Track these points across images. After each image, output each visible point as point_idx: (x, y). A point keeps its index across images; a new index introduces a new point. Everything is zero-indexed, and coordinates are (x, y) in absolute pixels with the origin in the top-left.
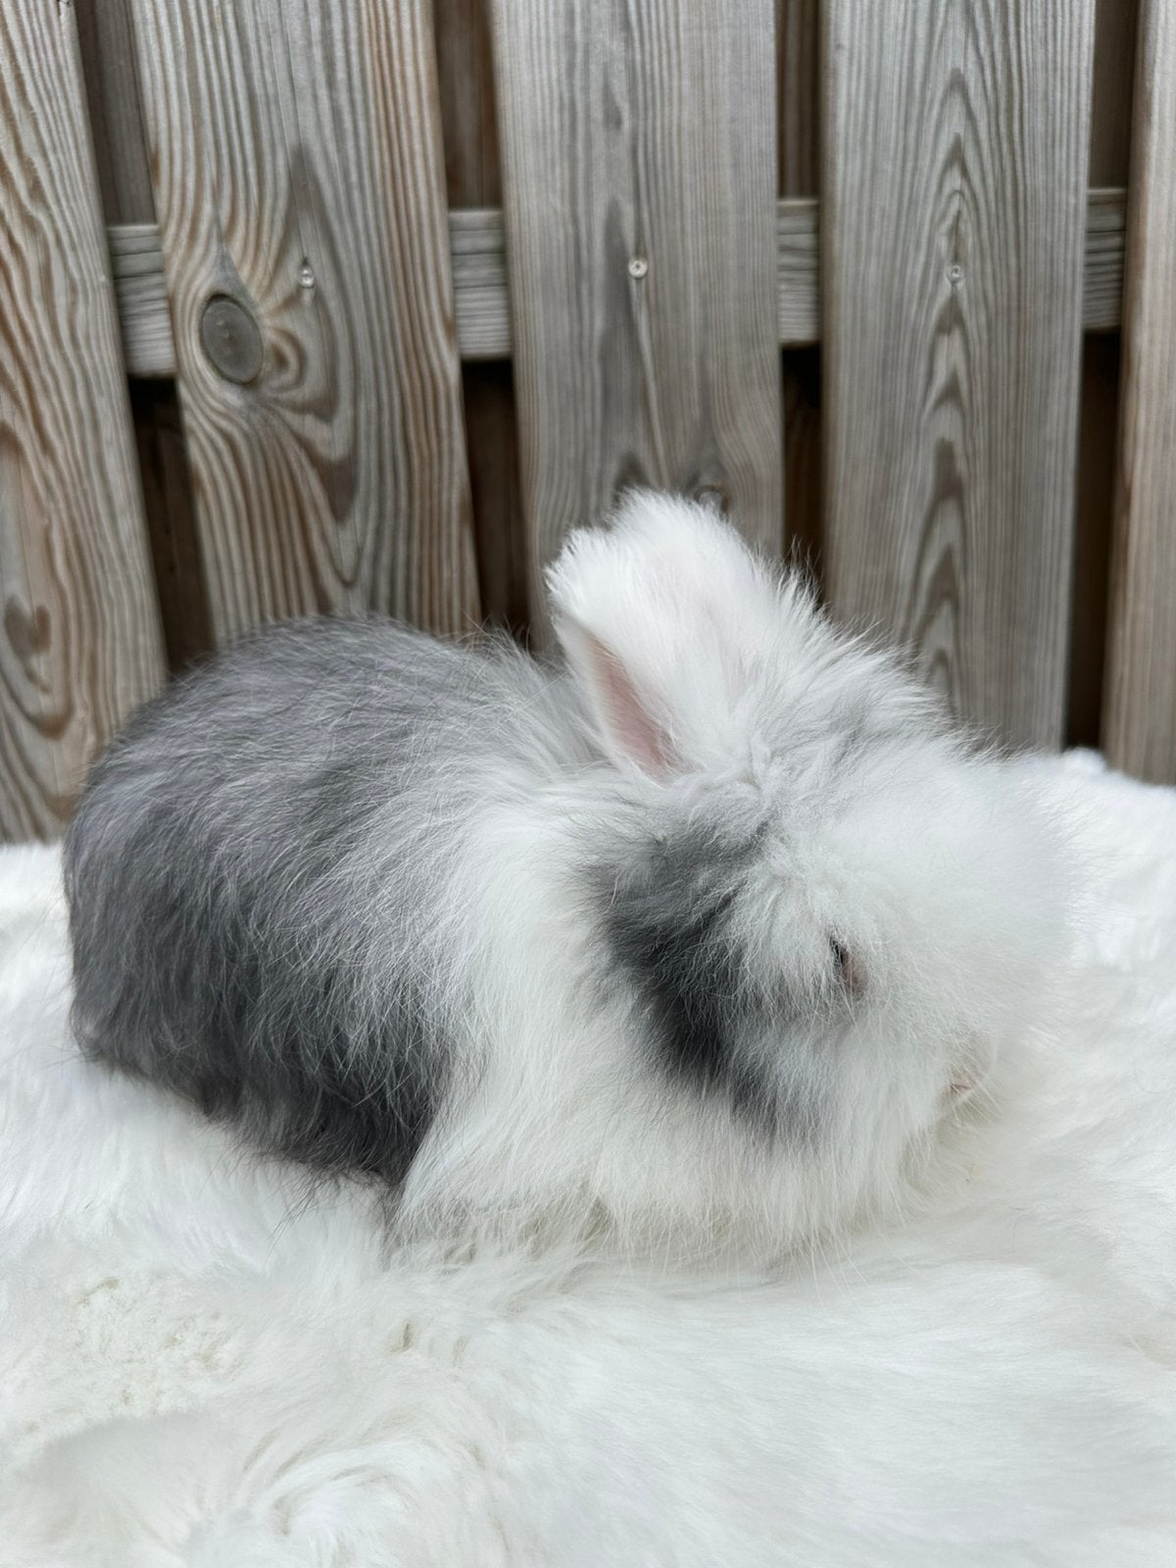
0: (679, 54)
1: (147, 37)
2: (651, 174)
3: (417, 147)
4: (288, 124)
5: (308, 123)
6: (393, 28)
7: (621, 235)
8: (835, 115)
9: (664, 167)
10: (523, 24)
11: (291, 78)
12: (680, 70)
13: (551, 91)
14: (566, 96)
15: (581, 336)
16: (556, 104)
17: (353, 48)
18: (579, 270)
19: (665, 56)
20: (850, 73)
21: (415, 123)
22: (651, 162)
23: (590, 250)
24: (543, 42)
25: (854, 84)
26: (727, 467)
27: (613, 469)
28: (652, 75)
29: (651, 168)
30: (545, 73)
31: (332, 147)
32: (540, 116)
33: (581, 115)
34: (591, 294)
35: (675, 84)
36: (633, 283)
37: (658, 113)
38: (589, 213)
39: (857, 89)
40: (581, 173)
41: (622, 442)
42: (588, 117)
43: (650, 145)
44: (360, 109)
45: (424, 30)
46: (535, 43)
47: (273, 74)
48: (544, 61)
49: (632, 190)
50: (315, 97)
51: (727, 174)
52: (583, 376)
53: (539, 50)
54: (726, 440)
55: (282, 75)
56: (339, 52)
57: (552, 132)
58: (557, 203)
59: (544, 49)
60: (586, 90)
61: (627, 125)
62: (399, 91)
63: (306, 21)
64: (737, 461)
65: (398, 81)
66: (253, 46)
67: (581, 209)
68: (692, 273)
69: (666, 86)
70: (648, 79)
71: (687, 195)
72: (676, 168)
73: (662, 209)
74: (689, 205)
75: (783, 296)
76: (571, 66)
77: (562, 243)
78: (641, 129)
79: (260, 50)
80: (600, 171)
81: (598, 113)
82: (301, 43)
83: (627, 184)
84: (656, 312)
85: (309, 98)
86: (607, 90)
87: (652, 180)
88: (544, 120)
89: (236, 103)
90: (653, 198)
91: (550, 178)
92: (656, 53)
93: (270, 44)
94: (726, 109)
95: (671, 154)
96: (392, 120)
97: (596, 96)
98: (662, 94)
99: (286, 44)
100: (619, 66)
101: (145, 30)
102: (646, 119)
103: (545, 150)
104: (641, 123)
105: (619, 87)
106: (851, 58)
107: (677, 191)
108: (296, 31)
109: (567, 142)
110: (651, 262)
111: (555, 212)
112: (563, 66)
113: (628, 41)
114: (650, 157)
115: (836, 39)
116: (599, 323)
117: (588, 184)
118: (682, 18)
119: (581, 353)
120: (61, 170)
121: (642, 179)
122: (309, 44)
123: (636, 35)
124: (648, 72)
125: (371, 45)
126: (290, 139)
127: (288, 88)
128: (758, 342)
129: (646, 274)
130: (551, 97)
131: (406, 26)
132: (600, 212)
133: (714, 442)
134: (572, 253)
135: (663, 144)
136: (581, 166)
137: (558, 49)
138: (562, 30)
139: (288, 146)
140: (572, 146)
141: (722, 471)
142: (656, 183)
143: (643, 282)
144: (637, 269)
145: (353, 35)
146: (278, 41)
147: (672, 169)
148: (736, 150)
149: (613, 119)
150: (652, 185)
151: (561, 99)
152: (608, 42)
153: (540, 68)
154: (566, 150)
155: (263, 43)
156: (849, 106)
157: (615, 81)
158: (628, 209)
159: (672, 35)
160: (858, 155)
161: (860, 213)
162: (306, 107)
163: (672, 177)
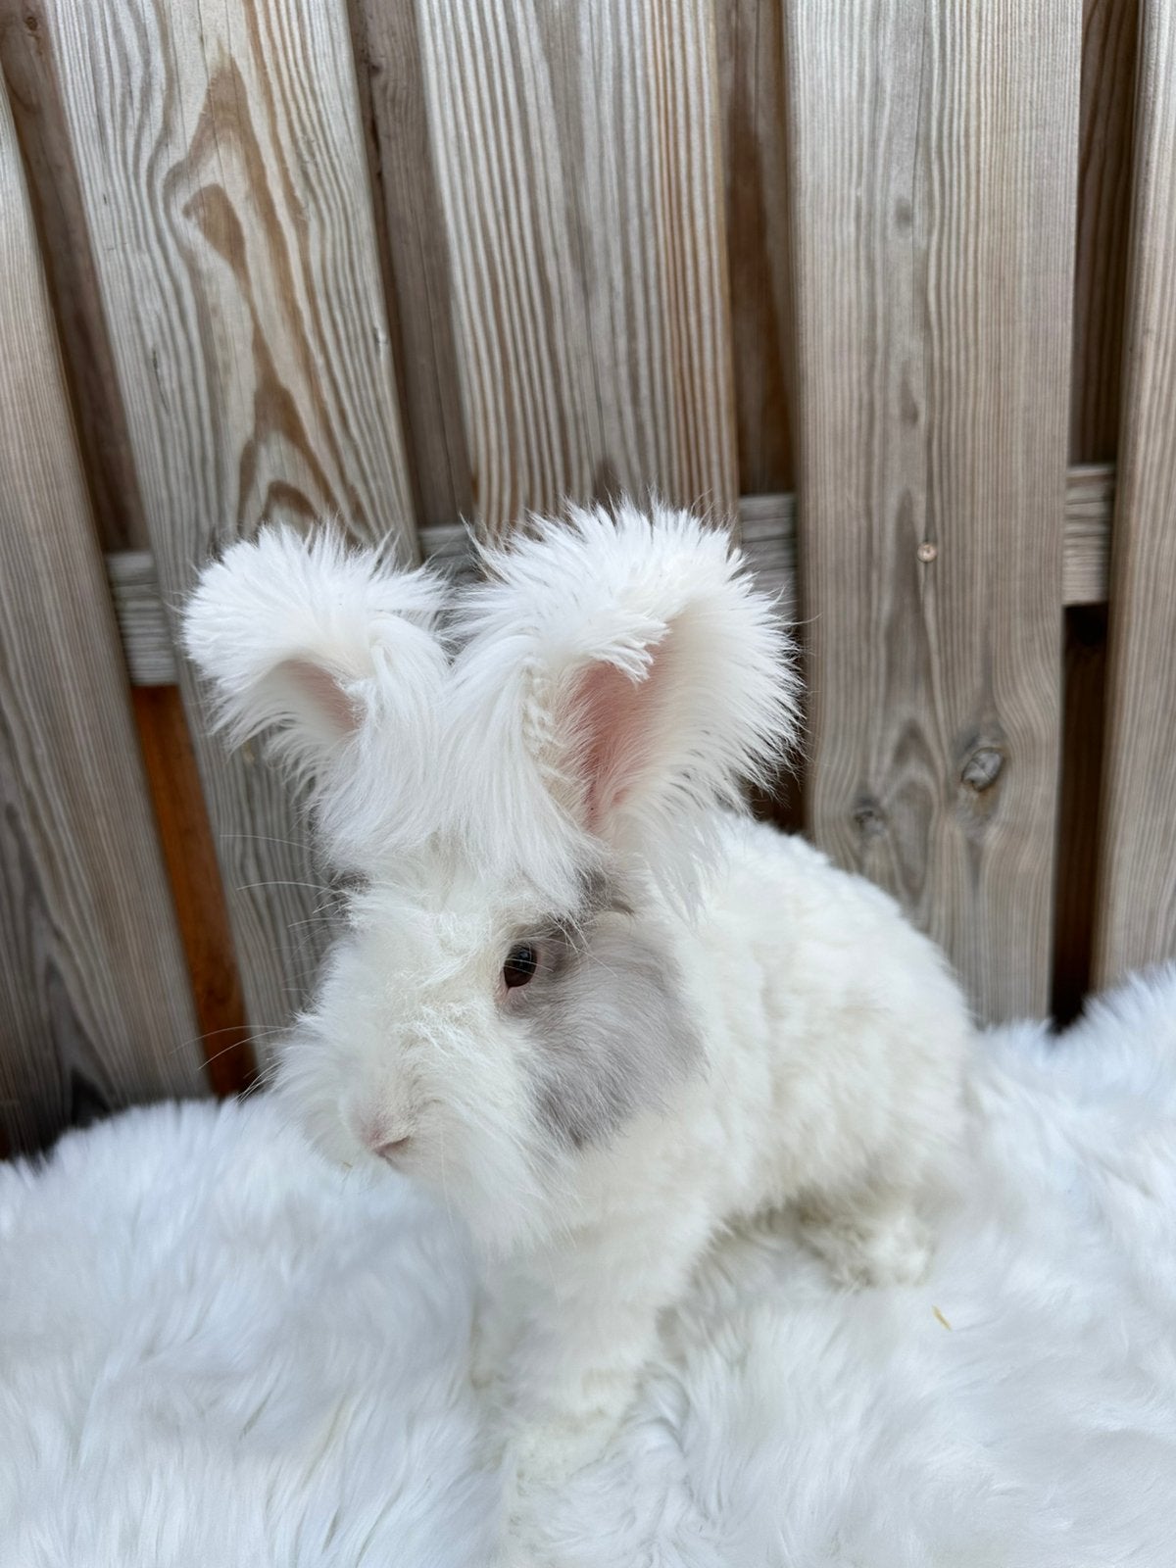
0: (976, 349)
1: (468, 370)
2: (945, 464)
3: (715, 457)
4: (595, 440)
5: (613, 438)
6: (695, 346)
7: (912, 523)
8: (1139, 399)
9: (957, 456)
10: (827, 332)
11: (598, 399)
12: (977, 365)
13: (851, 391)
14: (866, 397)
15: (869, 620)
16: (855, 404)
17: (657, 365)
18: (869, 559)
19: (962, 353)
20: (1157, 355)
21: (713, 435)
22: (945, 453)
23: (881, 539)
24: (846, 347)
25: (1160, 365)
26: (1007, 731)
27: (894, 735)
28: (950, 371)
29: (945, 458)
30: (846, 376)
31: (635, 460)
32: (839, 419)
33: (878, 413)
34: (880, 579)
35: (972, 378)
36: (922, 568)
37: (954, 407)
38: (882, 504)
39: (1163, 372)
40: (876, 468)
41: (905, 711)
42: (886, 415)
43: (944, 437)
44: (661, 422)
45: (724, 346)
46: (837, 350)
47: (582, 395)
48: (846, 365)
49: (925, 478)
50: (620, 414)
51: (1019, 460)
52: (869, 655)
53: (841, 355)
54: (1005, 706)
55: (590, 394)
56: (643, 371)
57: (850, 430)
58: (853, 499)
59: (846, 354)
60: (885, 388)
61: (923, 419)
62: (699, 406)
63: (613, 343)
64: (1017, 725)
65: (698, 395)
66: (563, 370)
67: (875, 502)
68: (980, 553)
69: (962, 381)
70: (946, 375)
71: (979, 481)
72: (969, 456)
73: (953, 496)
74: (980, 491)
75: (1069, 561)
76: (871, 367)
77: (855, 536)
78: (936, 422)
79: (570, 374)
80: (895, 464)
81: (895, 410)
82: (608, 363)
83: (922, 475)
84: (942, 593)
85: (615, 415)
86: (905, 388)
87: (945, 469)
88: (843, 422)
89: (547, 424)
90: (945, 484)
91: (846, 474)
92: (954, 349)
93: (579, 367)
94: (1021, 398)
95: (964, 443)
96: (692, 432)
97: (894, 393)
98: (958, 389)
99: (594, 366)
100: (918, 364)
101: (467, 363)
102: (941, 413)
103: (843, 450)
104: (937, 416)
105: (918, 384)
106: (1158, 342)
107: (968, 478)
108: (603, 352)
109: (863, 439)
110: (940, 546)
111: (849, 506)
112: (864, 369)
113: (928, 339)
114: (944, 447)
115: (1144, 324)
116: (887, 606)
117: (883, 477)
118: (981, 314)
119: (868, 634)
120: (380, 497)
121: (936, 469)
122: (616, 364)
123: (936, 333)
124: (946, 368)
125: (673, 362)
126: (597, 453)
127: (595, 408)
128: (1042, 615)
129: (935, 558)
130: (851, 399)
131: (708, 344)
132: (893, 502)
133: (994, 708)
134: (864, 541)
135: (957, 435)
136: (876, 461)
137: (859, 353)
138: (864, 335)
139: (594, 462)
140: (869, 444)
141: (1001, 735)
142: (949, 471)
143: (931, 566)
144: (926, 554)
145: (657, 354)
146: (587, 364)
147: (964, 456)
148: (1030, 438)
149: (910, 415)
150: (945, 473)
151: (860, 400)
152: (908, 342)
153: (842, 372)
154: (863, 447)
155: (573, 365)
156: (1153, 388)
157: (914, 379)
158: (921, 498)
159: (971, 330)
160: (1160, 435)
161: (1158, 490)
162: (611, 423)
163: (965, 465)
